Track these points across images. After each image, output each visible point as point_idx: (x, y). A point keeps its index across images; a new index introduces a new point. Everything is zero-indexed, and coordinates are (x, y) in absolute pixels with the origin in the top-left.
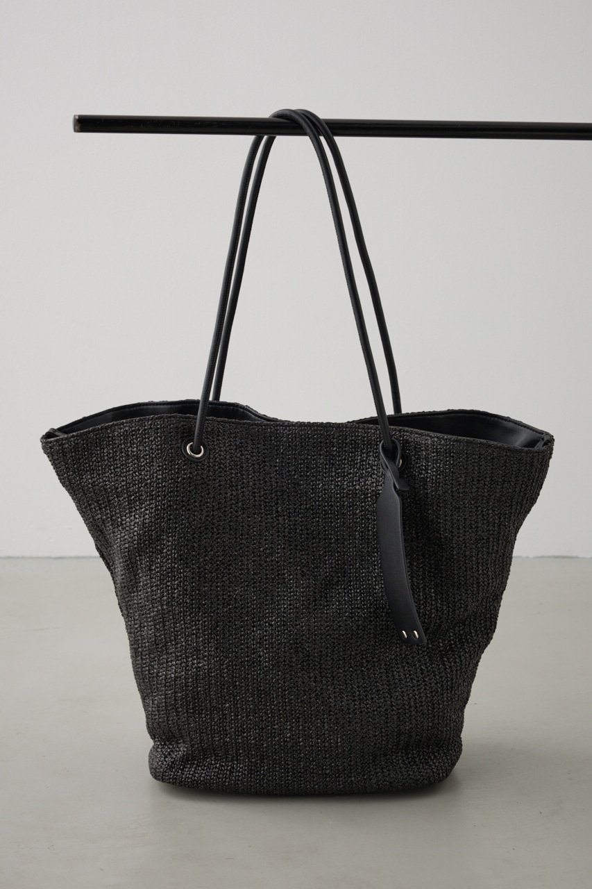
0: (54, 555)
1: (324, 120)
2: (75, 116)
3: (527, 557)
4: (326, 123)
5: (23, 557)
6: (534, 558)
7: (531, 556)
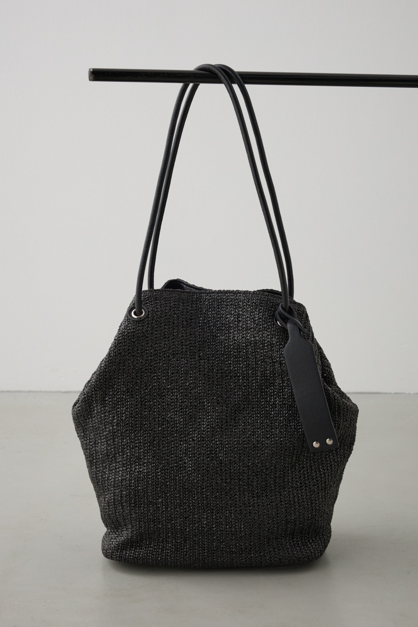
0: (63, 390)
1: (238, 72)
2: (90, 69)
3: (409, 394)
4: (239, 75)
5: (40, 392)
6: (414, 394)
7: (412, 393)
